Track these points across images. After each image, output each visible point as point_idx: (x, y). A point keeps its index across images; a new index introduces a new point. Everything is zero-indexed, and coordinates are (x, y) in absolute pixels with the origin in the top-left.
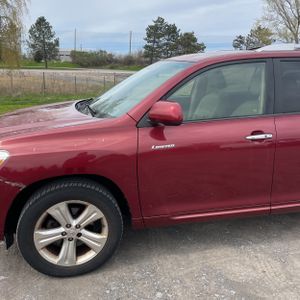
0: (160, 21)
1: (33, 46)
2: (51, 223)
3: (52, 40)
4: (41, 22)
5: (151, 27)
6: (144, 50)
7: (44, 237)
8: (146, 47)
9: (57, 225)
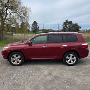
0: (67, 20)
1: (32, 28)
2: (13, 57)
3: (37, 27)
4: (35, 22)
5: (65, 22)
6: (62, 29)
7: (12, 59)
8: (63, 28)
9: (14, 58)
